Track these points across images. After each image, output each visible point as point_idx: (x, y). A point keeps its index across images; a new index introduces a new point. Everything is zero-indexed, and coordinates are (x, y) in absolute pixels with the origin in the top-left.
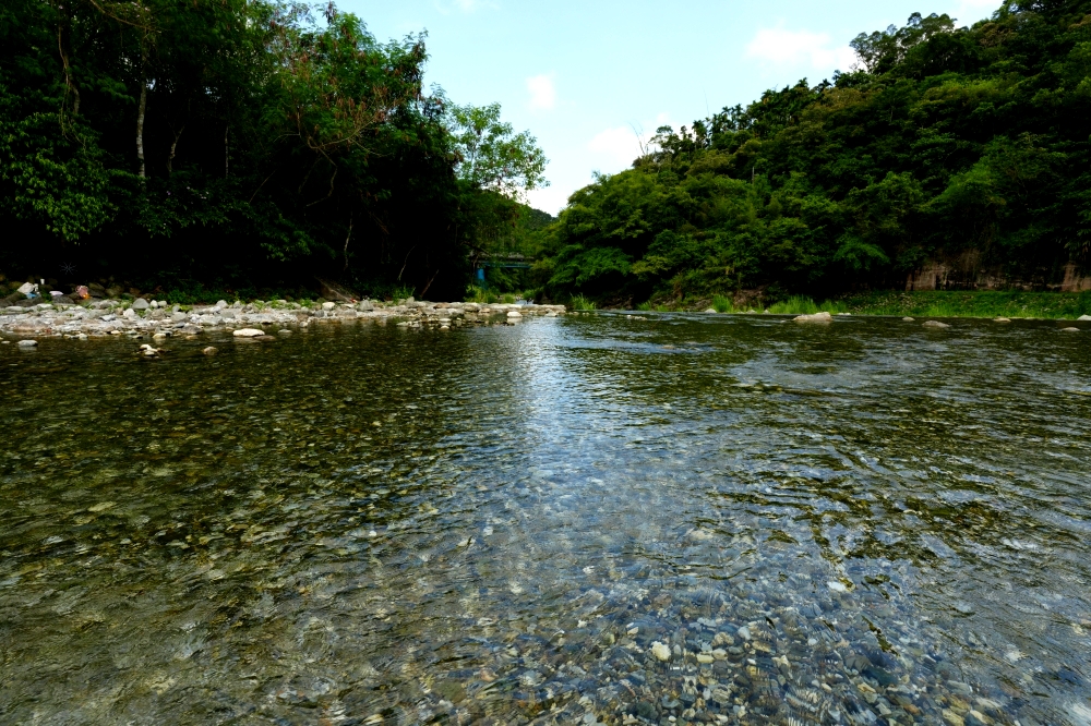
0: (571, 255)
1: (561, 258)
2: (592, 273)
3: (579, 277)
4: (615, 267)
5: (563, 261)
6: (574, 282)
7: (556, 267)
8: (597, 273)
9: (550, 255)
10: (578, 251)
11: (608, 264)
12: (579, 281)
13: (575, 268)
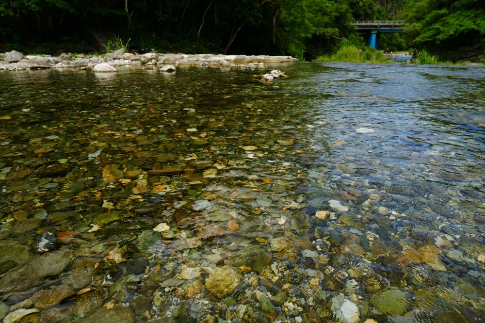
0: (436, 19)
1: (427, 22)
2: (452, 32)
3: (440, 37)
4: (473, 27)
5: (429, 24)
6: (435, 40)
7: (422, 29)
8: (455, 32)
9: (418, 19)
10: (443, 15)
11: (469, 24)
12: (439, 39)
13: (438, 29)
